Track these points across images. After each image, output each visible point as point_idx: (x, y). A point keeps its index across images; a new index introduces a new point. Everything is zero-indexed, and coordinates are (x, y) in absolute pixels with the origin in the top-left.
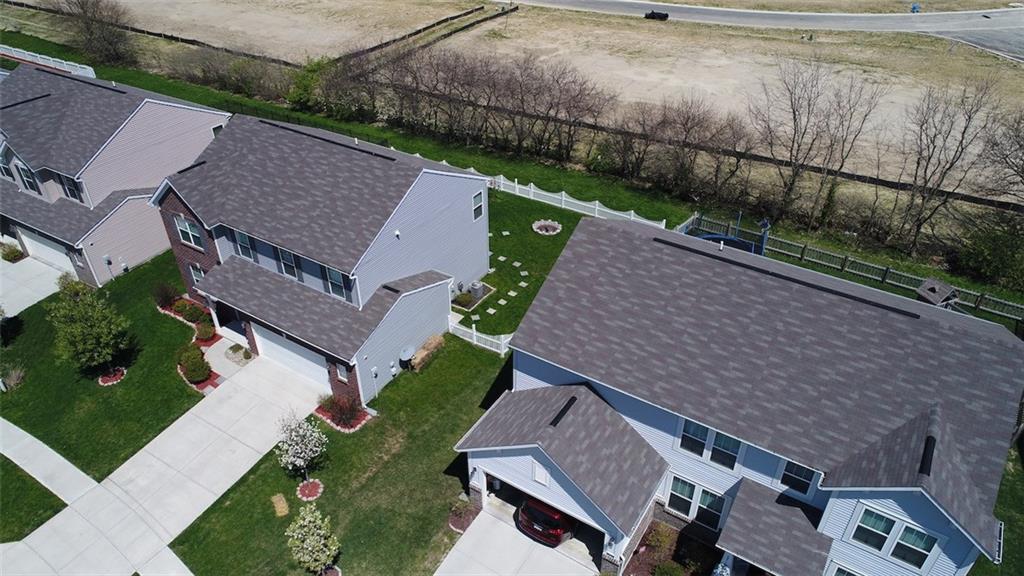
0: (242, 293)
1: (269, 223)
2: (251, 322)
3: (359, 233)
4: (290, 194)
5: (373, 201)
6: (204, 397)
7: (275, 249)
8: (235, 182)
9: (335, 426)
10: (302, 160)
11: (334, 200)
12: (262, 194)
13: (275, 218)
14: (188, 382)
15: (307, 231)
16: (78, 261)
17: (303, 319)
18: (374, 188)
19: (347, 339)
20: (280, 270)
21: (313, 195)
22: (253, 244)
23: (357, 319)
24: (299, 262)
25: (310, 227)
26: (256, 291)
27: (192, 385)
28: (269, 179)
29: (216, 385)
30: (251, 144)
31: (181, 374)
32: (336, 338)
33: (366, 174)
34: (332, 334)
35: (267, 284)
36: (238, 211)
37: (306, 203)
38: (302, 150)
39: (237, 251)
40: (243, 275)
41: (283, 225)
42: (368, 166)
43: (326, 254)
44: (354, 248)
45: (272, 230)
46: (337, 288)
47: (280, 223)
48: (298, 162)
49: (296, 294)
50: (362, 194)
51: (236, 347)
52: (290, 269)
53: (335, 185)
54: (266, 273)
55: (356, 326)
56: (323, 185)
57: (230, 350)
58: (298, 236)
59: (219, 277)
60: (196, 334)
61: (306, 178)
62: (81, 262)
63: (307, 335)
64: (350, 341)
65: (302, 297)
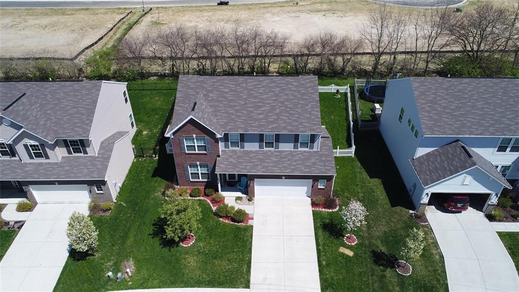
1: (255, 123)
2: (255, 179)
3: (310, 113)
4: (253, 107)
5: (305, 97)
6: (252, 226)
7: (261, 136)
8: (213, 109)
9: (328, 210)
10: (246, 89)
11: (282, 103)
12: (237, 111)
13: (256, 120)
14: (236, 223)
15: (280, 121)
16: (98, 190)
17: (294, 165)
18: (299, 91)
19: (325, 166)
20: (261, 147)
21: (268, 104)
22: (243, 138)
23: (321, 156)
24: (278, 138)
25: (280, 118)
26: (255, 162)
27: (240, 223)
28: (234, 103)
29: (252, 219)
30: (205, 88)
31: (227, 221)
32: (320, 167)
33: (290, 86)
34: (316, 166)
35: (258, 157)
36: (229, 123)
37: (267, 108)
38: (241, 83)
39: (227, 146)
40: (239, 157)
41: (264, 122)
42: (287, 82)
43: (301, 128)
44: (313, 120)
45: (259, 126)
46: (304, 145)
47: (261, 122)
48: (244, 90)
49: (278, 156)
50: (296, 96)
51: (238, 198)
52: (270, 144)
53: (276, 95)
54: (251, 151)
55: (324, 159)
56: (270, 97)
57: (237, 201)
58: (277, 125)
59: (226, 163)
60: (209, 201)
61: (256, 96)
62: (101, 190)
63: (304, 171)
64: (327, 166)
65: (283, 156)
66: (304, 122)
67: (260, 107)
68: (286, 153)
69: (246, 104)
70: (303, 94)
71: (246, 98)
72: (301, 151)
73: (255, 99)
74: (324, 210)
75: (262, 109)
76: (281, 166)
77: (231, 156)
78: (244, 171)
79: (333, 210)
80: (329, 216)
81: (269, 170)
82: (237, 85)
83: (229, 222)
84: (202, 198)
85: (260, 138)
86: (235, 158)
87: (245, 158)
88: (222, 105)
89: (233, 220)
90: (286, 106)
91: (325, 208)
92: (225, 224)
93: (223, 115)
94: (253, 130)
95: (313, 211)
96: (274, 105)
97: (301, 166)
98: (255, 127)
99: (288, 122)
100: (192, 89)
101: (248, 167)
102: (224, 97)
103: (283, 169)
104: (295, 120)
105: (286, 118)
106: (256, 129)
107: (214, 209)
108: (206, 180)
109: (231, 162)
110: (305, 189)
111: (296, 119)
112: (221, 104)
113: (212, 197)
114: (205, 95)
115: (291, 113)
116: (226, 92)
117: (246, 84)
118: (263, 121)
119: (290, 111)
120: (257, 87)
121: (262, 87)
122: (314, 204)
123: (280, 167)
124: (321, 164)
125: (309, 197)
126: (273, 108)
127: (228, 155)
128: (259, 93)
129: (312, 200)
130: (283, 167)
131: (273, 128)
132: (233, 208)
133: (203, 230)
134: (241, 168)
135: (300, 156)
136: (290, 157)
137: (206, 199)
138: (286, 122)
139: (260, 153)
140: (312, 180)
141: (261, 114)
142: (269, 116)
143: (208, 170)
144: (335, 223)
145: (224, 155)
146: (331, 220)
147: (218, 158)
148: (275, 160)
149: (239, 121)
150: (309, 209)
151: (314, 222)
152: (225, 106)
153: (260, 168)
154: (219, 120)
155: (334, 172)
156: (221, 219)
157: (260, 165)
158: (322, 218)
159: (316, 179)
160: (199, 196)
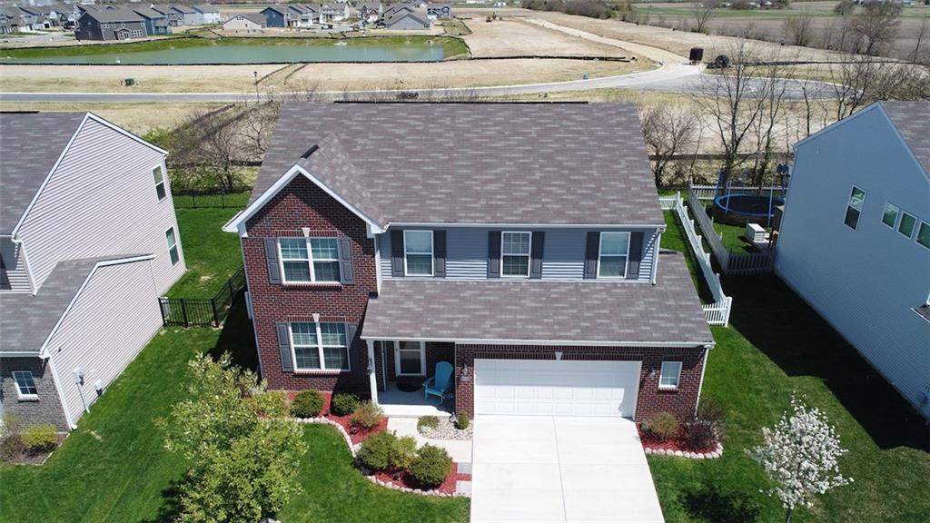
0: (458, 319)
1: (475, 202)
2: (476, 361)
3: (626, 179)
4: (471, 166)
5: (606, 146)
6: (468, 500)
7: (494, 236)
8: (363, 172)
9: (694, 455)
10: (453, 128)
11: (549, 157)
12: (427, 175)
13: (478, 196)
14: (418, 491)
15: (546, 197)
16: (24, 391)
17: (589, 319)
18: (591, 134)
19: (678, 320)
20: (492, 272)
21: (510, 159)
22: (443, 243)
23: (664, 295)
24: (541, 244)
25: (546, 192)
26: (475, 310)
27: (431, 492)
28: (419, 157)
29: (468, 478)
30: (347, 127)
31: (390, 485)
32: (662, 324)
33: (565, 123)
34: (651, 321)
35: (483, 298)
36: (405, 202)
37: (510, 169)
38: (438, 118)
39: (397, 271)
40: (430, 299)
41: (500, 200)
42: (557, 114)
43: (606, 212)
44: (637, 195)
45: (489, 209)
46: (613, 264)
47: (492, 199)
48: (449, 132)
49: (542, 296)
50: (584, 143)
51: (426, 421)
52: (516, 265)
53: (532, 142)
54: (465, 286)
55: (671, 302)
56: (514, 145)
57: (424, 428)
58: (540, 206)
59: (394, 312)
60: (341, 428)
61: (479, 144)
62: (34, 391)
63: (619, 334)
64: (685, 320)
65: (553, 296)
66: (614, 200)
67: (491, 166)
68: (563, 289)
69: (451, 159)
70: (603, 139)
71: (451, 148)
72: (603, 284)
73: (477, 150)
74: (679, 453)
75: (493, 172)
76: (552, 320)
77: (408, 297)
78: (444, 332)
79: (709, 456)
80: (699, 473)
81: (516, 330)
82: (427, 121)
83: (397, 487)
84: (323, 420)
85: (491, 244)
86: (419, 300)
87: (447, 301)
88: (389, 163)
89: (411, 481)
90: (560, 164)
91: (682, 449)
92: (383, 495)
93: (390, 184)
94: (471, 218)
95: (648, 456)
96: (529, 163)
97: (608, 321)
98: (476, 210)
99: (568, 200)
100: (312, 128)
101: (456, 324)
102: (395, 145)
103: (556, 327)
104: (587, 195)
105: (564, 191)
106: (478, 215)
107: (355, 448)
108: (338, 371)
109: (407, 310)
110: (619, 393)
111: (589, 192)
112: (387, 160)
113: (351, 416)
114: (343, 142)
115: (575, 180)
116: (399, 135)
117: (453, 118)
118: (498, 197)
119: (570, 174)
120: (482, 126)
121: (494, 126)
122: (648, 437)
123: (547, 324)
124: (665, 315)
125: (630, 418)
126: (525, 169)
127: (401, 294)
128: (486, 138)
129: (639, 427)
130: (558, 324)
131: (525, 213)
132: (409, 443)
133: (317, 511)
134: (437, 326)
135: (604, 295)
136: (574, 299)
137: (333, 422)
138: (563, 200)
139: (490, 289)
140: (641, 362)
141: (491, 181)
142: (515, 185)
143: (343, 341)
144: (723, 494)
145: (389, 294)
146: (708, 482)
147: (371, 301)
148: (533, 305)
149: (433, 196)
150: (636, 453)
151: (658, 488)
152: (395, 165)
153: (491, 326)
154: (379, 196)
155: (707, 335)
156: (373, 478)
157: (491, 317)
158: (680, 478)
159: (652, 359)
160: (315, 415)
